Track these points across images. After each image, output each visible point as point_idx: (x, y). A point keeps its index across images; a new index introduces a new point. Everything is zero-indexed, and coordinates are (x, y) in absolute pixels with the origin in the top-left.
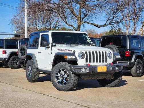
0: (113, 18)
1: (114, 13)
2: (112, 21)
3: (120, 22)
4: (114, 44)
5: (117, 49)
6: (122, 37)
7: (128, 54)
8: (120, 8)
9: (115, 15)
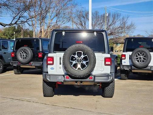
0: (20, 18)
1: (19, 13)
2: (18, 20)
3: (26, 22)
4: (28, 46)
5: (31, 51)
6: (35, 40)
7: (40, 55)
8: (27, 8)
9: (21, 15)
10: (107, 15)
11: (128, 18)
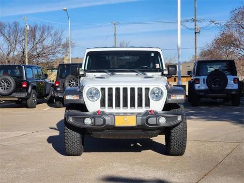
10: (28, 29)
11: (62, 32)
